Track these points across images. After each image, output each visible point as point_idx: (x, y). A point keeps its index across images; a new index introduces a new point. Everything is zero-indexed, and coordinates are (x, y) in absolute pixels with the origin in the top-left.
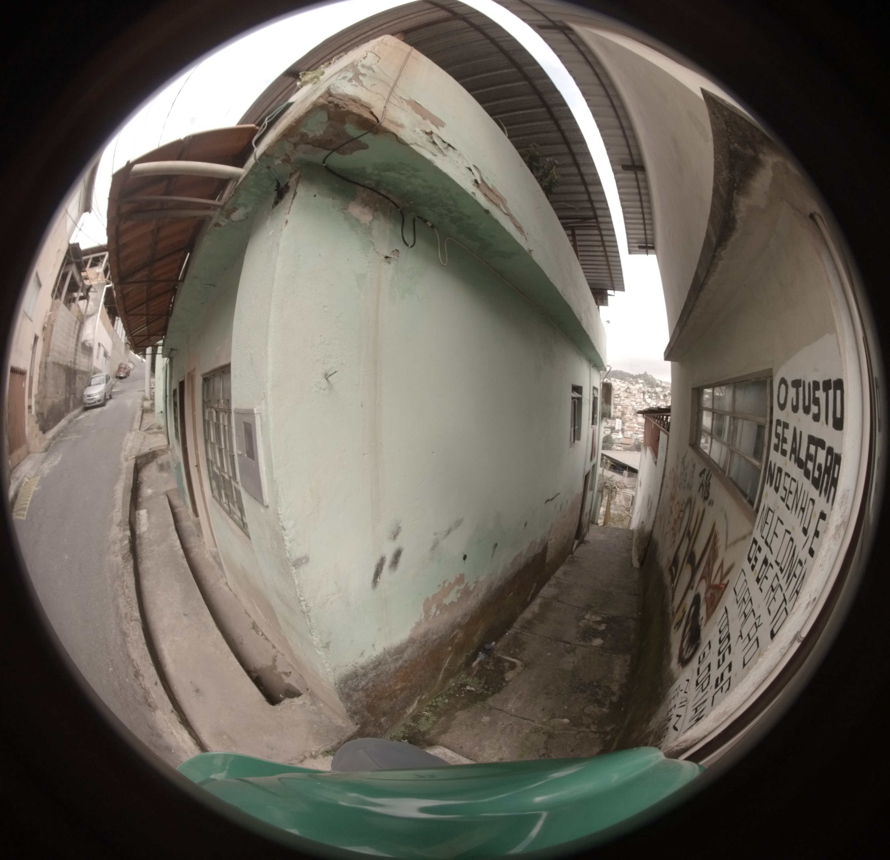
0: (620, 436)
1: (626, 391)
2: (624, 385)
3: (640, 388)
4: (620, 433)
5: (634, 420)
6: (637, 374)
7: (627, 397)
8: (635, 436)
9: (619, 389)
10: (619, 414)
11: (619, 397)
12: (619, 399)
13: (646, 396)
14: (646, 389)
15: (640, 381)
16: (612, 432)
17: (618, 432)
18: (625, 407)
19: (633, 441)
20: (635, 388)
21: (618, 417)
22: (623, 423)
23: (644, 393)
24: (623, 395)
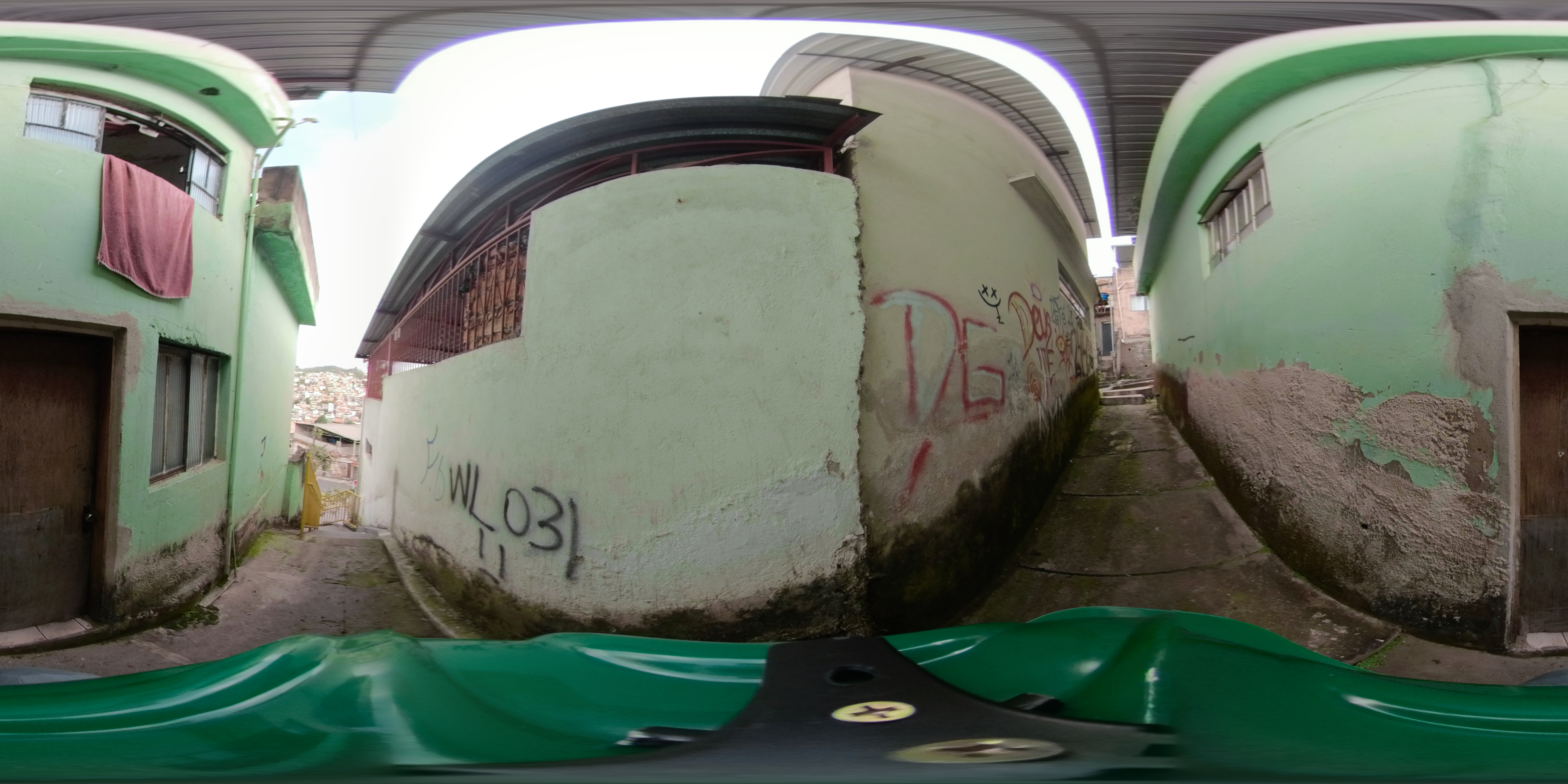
0: (332, 416)
1: (338, 381)
2: (337, 377)
3: (350, 380)
4: (332, 414)
5: (344, 404)
6: (349, 369)
7: (339, 386)
8: (345, 416)
9: (333, 380)
10: (332, 399)
11: (333, 386)
12: (332, 388)
13: (356, 385)
14: (355, 380)
15: (351, 374)
16: (325, 414)
17: (330, 413)
18: (338, 394)
19: (343, 420)
20: (345, 380)
21: (330, 402)
22: (335, 407)
23: (353, 383)
24: (335, 384)
